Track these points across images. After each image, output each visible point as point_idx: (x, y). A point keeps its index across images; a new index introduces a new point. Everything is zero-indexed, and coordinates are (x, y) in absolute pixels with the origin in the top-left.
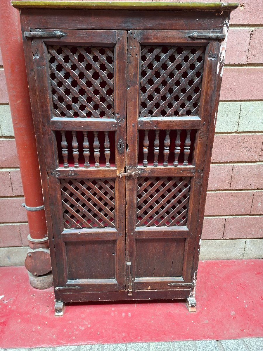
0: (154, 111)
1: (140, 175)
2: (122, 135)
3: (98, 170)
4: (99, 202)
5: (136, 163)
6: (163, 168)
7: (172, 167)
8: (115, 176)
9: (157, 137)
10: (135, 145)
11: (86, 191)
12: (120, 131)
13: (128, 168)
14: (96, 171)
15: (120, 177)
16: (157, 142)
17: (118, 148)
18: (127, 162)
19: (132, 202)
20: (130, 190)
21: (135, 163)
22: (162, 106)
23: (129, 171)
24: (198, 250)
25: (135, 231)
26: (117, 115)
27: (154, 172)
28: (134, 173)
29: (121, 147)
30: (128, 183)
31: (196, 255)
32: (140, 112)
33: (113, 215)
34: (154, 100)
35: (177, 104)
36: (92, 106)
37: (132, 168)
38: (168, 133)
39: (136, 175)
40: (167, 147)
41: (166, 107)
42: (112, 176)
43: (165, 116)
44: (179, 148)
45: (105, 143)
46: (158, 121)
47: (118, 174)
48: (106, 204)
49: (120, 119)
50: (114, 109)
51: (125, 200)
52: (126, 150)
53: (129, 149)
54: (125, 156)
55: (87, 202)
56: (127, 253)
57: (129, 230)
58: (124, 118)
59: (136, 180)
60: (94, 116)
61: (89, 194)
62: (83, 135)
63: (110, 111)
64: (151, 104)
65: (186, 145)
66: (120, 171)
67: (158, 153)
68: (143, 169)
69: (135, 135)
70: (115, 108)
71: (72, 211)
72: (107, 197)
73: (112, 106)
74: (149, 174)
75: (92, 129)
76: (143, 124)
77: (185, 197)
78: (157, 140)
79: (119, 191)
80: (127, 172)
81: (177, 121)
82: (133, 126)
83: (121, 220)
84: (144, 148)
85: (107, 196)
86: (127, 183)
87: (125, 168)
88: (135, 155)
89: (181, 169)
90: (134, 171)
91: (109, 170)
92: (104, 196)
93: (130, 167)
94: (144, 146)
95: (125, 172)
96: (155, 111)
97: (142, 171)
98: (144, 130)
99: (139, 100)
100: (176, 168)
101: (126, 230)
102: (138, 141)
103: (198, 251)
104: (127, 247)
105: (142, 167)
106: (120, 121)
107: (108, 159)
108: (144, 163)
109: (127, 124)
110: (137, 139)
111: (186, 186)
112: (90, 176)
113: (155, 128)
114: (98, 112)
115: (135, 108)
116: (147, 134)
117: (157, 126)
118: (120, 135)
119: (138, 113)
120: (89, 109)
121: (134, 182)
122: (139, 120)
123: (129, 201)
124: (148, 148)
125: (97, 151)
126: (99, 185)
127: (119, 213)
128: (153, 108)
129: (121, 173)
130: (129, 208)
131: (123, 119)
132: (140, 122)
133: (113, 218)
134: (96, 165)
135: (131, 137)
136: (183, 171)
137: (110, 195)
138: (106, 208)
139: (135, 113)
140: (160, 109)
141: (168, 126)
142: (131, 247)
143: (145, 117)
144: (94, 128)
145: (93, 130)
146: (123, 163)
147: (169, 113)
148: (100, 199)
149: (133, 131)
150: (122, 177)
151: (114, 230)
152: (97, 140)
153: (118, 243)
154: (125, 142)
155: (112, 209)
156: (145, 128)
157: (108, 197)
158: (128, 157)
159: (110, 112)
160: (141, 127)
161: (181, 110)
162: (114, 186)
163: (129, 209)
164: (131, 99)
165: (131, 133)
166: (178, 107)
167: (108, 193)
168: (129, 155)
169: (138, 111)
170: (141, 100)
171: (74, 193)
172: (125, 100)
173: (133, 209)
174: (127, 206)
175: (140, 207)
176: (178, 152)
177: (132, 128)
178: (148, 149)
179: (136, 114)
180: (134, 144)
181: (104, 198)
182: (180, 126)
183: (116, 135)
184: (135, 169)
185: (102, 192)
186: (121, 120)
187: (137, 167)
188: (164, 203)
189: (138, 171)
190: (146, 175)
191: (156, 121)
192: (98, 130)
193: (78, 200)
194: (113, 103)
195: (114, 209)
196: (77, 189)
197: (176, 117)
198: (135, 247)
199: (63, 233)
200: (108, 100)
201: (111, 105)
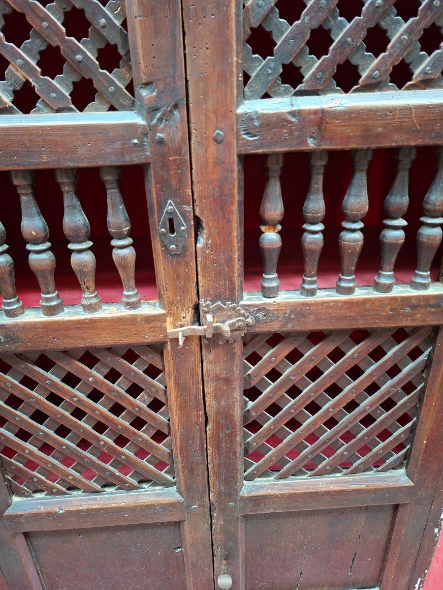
0: (304, 67)
1: (253, 330)
2: (174, 182)
3: (92, 321)
4: (114, 420)
5: (234, 289)
6: (338, 302)
7: (374, 294)
8: (160, 337)
9: (318, 182)
10: (229, 222)
11: (61, 389)
12: (165, 165)
13: (207, 306)
14: (86, 323)
15: (177, 339)
16: (316, 204)
17: (163, 234)
18: (200, 284)
19: (226, 415)
20: (218, 378)
21: (232, 289)
22: (342, 43)
23: (209, 317)
24: (436, 530)
25: (241, 497)
26: (144, 93)
27: (304, 316)
28: (231, 325)
29: (172, 230)
30: (209, 357)
31: (427, 542)
32: (247, 77)
33: (164, 452)
34: (306, 15)
35: (409, 31)
36: (33, 58)
37: (220, 308)
38: (363, 164)
39: (236, 330)
40: (354, 222)
41: (358, 49)
42: (150, 337)
43: (356, 91)
44: (403, 222)
45: (110, 219)
46: (323, 111)
47: (170, 329)
48: (138, 423)
49: (157, 110)
50: (130, 68)
51: (202, 413)
52: (196, 240)
53: (208, 239)
54: (193, 264)
55: (71, 420)
56: (218, 551)
57: (220, 494)
58: (176, 106)
59: (238, 347)
60: (47, 106)
61: (75, 399)
62: (14, 188)
63: (116, 79)
64: (293, 36)
65: (428, 211)
66: (177, 318)
67: (321, 244)
68: (261, 308)
69: (226, 178)
70: (132, 58)
71: (27, 452)
72: (141, 402)
73: (122, 52)
74: (284, 325)
75: (44, 160)
76: (261, 126)
77: (408, 388)
78: (317, 193)
79: (177, 384)
80: (202, 320)
81: (406, 110)
82: (218, 141)
83: (191, 471)
84: (263, 228)
85: (141, 400)
86: (204, 357)
87: (197, 308)
88: (230, 260)
89: (405, 301)
90: (230, 318)
91: (136, 316)
92: (130, 401)
93: (213, 302)
94: (264, 222)
95: (198, 318)
96: (312, 67)
97: (260, 315)
98: (264, 157)
99: (237, 15)
100: (386, 298)
101: (211, 494)
102: (239, 206)
103: (436, 534)
104: (217, 537)
105: (258, 302)
106: (160, 120)
107: (127, 275)
108: (266, 285)
109: (193, 131)
110: (237, 196)
111: (414, 354)
112: (66, 343)
113: (311, 144)
114: (62, 86)
115: (223, 53)
116: (278, 173)
117: (321, 135)
118: (164, 182)
119: (235, 79)
120: (21, 75)
121: (231, 355)
122: (241, 110)
123: (218, 413)
124: (279, 227)
125: (80, 251)
126: (106, 365)
127: (185, 448)
128: (301, 53)
129: (182, 326)
130: (217, 436)
131: (171, 112)
132: (249, 118)
133: (166, 461)
134: (84, 302)
135: (211, 187)
136: (413, 307)
137: (150, 396)
138: (139, 436)
139: (224, 78)
140: (334, 56)
141: (367, 133)
142: (230, 536)
143: (266, 96)
144: (54, 157)
145: (50, 166)
146: (185, 291)
147: (370, 76)
148: (117, 409)
149: (219, 163)
150: (187, 339)
151: (171, 495)
152: (73, 207)
153: (186, 527)
154: (188, 208)
155: (159, 436)
156: (269, 145)
157: (144, 401)
158: (205, 267)
159: (112, 83)
160: (253, 144)
161: (422, 60)
162: (160, 367)
163: (219, 436)
164: (204, 9)
165: (210, 168)
166: (410, 43)
167: (142, 390)
168: (206, 258)
169: (234, 69)
170: (246, 18)
171: (21, 397)
172: (175, 13)
173: (232, 435)
174: (209, 427)
175: (254, 426)
176: (397, 238)
177: (213, 148)
178: (279, 232)
179: (226, 83)
180: (224, 217)
181: (129, 408)
182: (419, 131)
183: (150, 183)
184: (234, 308)
185: (119, 388)
186: (164, 114)
187: (241, 303)
188: (337, 410)
189: (243, 315)
190: (275, 327)
191: (315, 112)
192: (71, 164)
193: (39, 416)
194: (125, 38)
195: (168, 436)
196: (30, 383)
197: (403, 93)
198: (241, 535)
199: (9, 512)
200: (98, 23)
201: (115, 46)
